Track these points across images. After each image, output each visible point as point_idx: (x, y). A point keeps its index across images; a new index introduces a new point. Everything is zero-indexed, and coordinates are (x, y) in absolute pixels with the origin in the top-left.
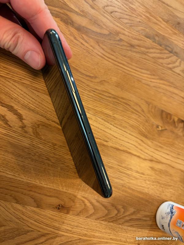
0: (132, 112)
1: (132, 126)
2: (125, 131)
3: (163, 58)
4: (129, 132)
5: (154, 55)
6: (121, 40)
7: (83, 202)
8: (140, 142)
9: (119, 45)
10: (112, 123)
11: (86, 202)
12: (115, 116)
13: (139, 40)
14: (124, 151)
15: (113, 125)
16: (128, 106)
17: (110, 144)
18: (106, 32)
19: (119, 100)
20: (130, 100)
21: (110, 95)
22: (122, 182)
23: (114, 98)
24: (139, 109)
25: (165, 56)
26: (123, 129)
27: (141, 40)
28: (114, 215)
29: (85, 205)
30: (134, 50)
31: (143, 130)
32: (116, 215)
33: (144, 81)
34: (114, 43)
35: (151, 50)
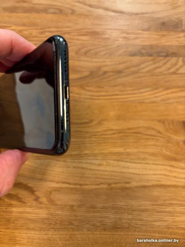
0: (147, 139)
1: (153, 154)
2: (146, 163)
3: (160, 67)
4: (151, 162)
5: (147, 69)
6: (105, 73)
8: (169, 168)
9: (104, 78)
10: (128, 160)
12: (128, 150)
13: (124, 63)
14: (154, 186)
15: (130, 162)
16: (138, 135)
17: (134, 184)
18: (86, 73)
19: (125, 133)
20: (139, 127)
21: (114, 132)
22: (164, 224)
23: (119, 133)
24: (153, 133)
25: (161, 63)
26: (143, 162)
27: (126, 62)
30: (123, 74)
31: (168, 153)
33: (147, 101)
34: (99, 79)
35: (143, 66)
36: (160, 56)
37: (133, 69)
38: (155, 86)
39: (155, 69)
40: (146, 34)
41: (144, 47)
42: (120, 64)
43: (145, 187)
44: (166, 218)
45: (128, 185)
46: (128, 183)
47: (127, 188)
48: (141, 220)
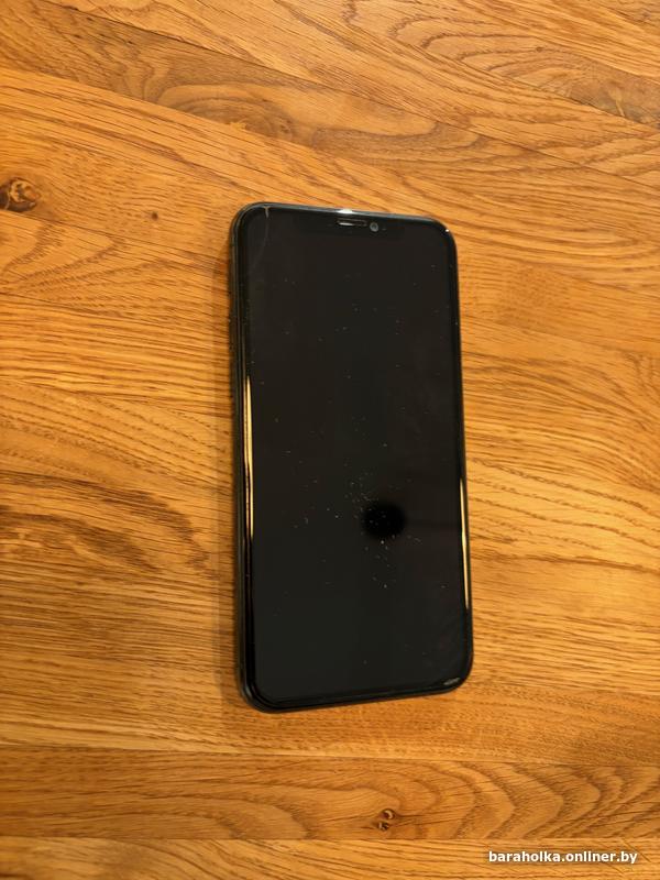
0: (583, 407)
2: (568, 486)
6: (483, 141)
7: (468, 782)
8: (631, 511)
9: (476, 161)
11: (479, 779)
12: (521, 435)
13: (549, 120)
14: (578, 561)
16: (559, 388)
17: (523, 547)
18: (422, 125)
19: (520, 373)
20: (564, 364)
21: (487, 363)
22: (594, 678)
23: (502, 370)
27: (560, 118)
28: (588, 808)
29: (477, 792)
30: (541, 164)
31: (635, 463)
32: (598, 804)
33: (600, 277)
34: (459, 157)
35: (607, 148)
44: (599, 662)
45: (505, 549)
46: (508, 541)
48: (527, 661)
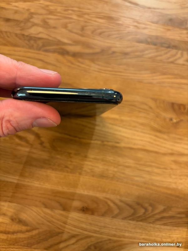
4: (140, 130)
6: (113, 53)
7: (106, 203)
8: (154, 138)
9: (112, 57)
10: (121, 125)
15: (122, 127)
16: (133, 107)
18: (98, 50)
24: (145, 107)
25: (163, 52)
26: (134, 129)
28: (141, 214)
29: (109, 205)
30: (129, 57)
32: (144, 213)
33: (145, 81)
34: (108, 57)
36: (162, 46)
37: (137, 54)
38: (154, 71)
39: (157, 56)
40: (154, 26)
41: (150, 37)
42: (128, 47)
43: (131, 149)
45: (118, 145)
46: (118, 143)
47: (116, 147)
